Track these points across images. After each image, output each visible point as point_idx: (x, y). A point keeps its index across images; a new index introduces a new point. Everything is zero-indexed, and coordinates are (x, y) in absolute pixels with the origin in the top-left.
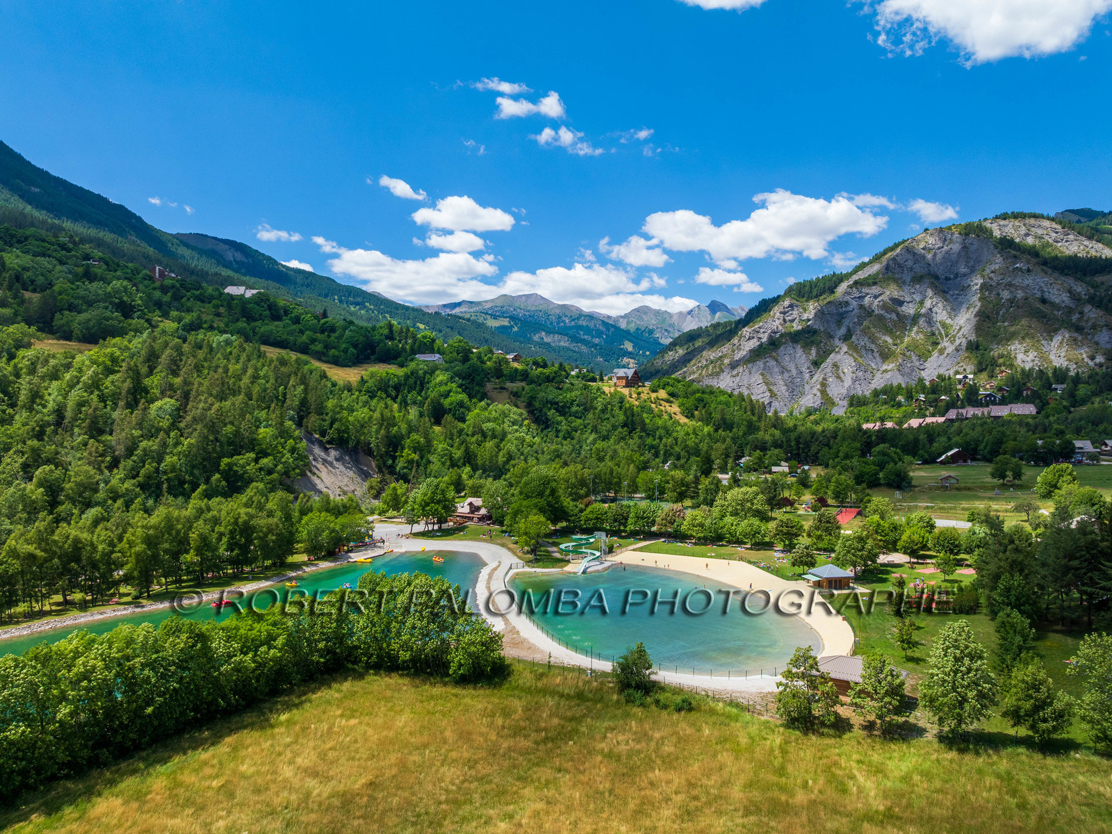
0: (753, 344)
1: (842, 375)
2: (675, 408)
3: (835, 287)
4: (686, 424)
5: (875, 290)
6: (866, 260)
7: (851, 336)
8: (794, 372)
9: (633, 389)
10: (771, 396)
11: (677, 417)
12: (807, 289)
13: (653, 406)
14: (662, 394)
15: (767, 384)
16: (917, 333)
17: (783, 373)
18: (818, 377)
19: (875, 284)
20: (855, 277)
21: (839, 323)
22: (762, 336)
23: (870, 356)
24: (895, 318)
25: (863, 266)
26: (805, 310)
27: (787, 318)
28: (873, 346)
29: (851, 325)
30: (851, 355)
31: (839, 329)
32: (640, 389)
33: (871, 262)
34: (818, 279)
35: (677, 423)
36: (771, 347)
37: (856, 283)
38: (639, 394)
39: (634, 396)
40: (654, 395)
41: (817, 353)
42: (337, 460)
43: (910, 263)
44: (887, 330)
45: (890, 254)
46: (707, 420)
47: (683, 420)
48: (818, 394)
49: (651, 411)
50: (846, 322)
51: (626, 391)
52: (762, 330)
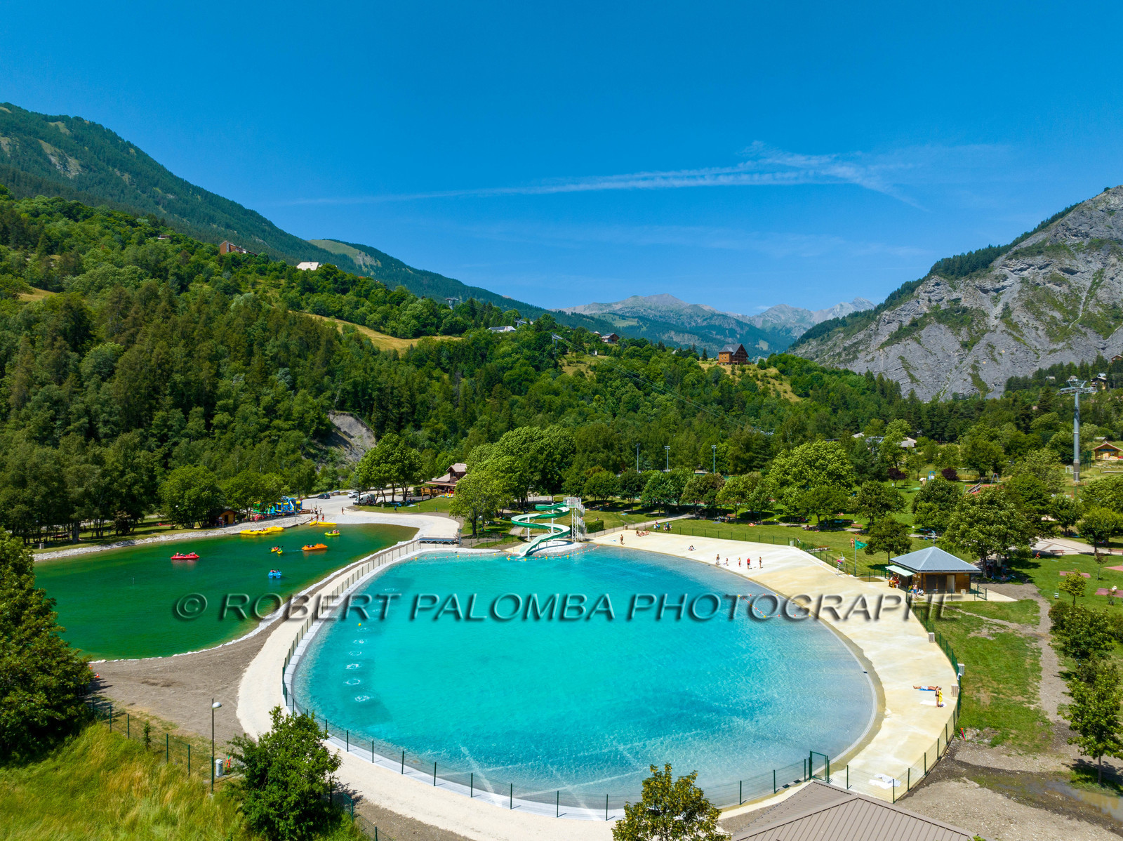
0: (894, 327)
1: (998, 357)
2: (787, 386)
3: (991, 261)
4: (797, 404)
5: (1040, 260)
6: (1030, 230)
7: (1010, 313)
8: (940, 355)
9: (736, 366)
10: (912, 382)
11: (787, 396)
12: (957, 265)
13: (759, 383)
14: (773, 371)
15: (906, 369)
16: (1095, 306)
17: (927, 357)
18: (970, 360)
19: (1040, 253)
20: (1015, 249)
21: (995, 301)
22: (903, 319)
23: (1034, 334)
24: (1067, 291)
25: (1026, 236)
26: (955, 288)
27: (932, 298)
28: (1037, 324)
29: (1010, 301)
30: (1010, 334)
31: (996, 306)
32: (745, 366)
33: (1035, 231)
34: (970, 253)
35: (787, 402)
36: (912, 328)
37: (1016, 253)
38: (743, 371)
39: (738, 372)
40: (762, 372)
41: (969, 334)
43: (1084, 229)
44: (1056, 306)
45: (1059, 220)
46: (824, 400)
47: (794, 399)
48: (970, 379)
49: (754, 388)
50: (1005, 298)
51: (728, 369)
52: (903, 313)
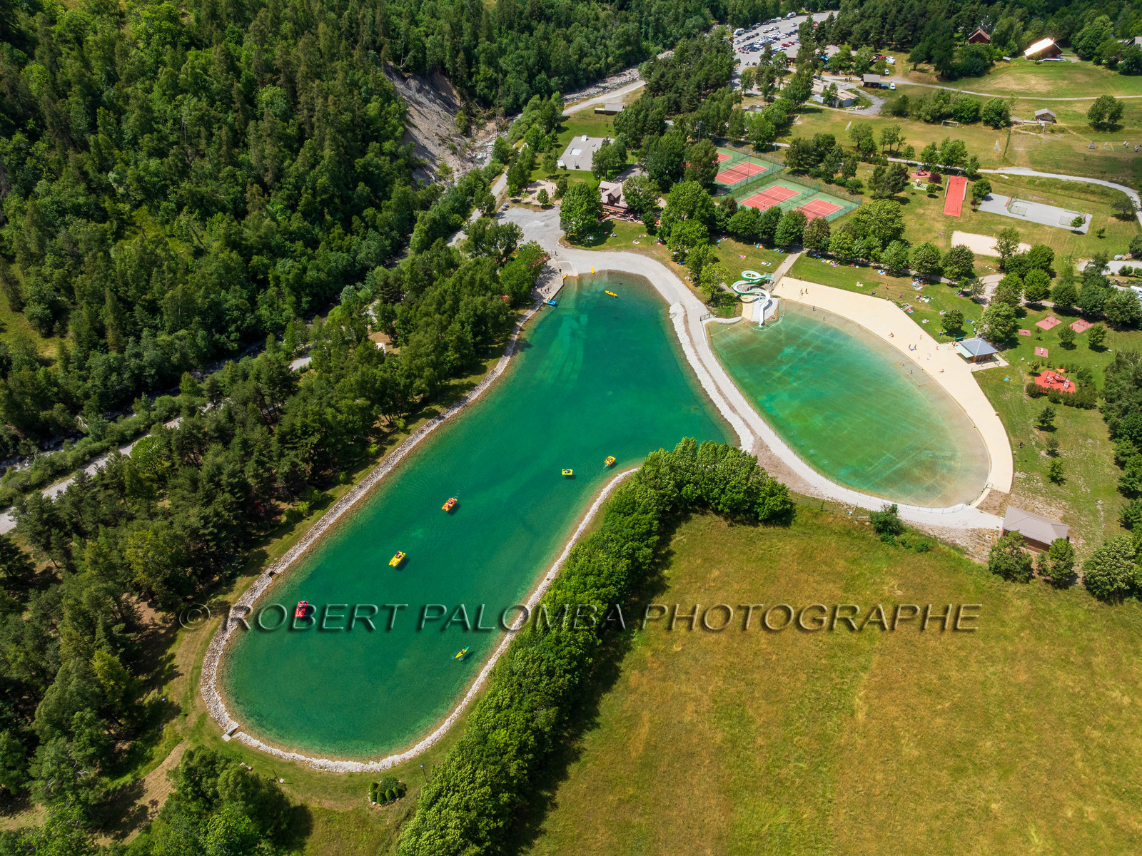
42: (419, 91)
